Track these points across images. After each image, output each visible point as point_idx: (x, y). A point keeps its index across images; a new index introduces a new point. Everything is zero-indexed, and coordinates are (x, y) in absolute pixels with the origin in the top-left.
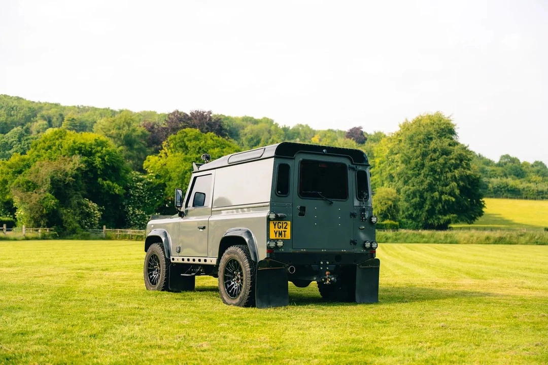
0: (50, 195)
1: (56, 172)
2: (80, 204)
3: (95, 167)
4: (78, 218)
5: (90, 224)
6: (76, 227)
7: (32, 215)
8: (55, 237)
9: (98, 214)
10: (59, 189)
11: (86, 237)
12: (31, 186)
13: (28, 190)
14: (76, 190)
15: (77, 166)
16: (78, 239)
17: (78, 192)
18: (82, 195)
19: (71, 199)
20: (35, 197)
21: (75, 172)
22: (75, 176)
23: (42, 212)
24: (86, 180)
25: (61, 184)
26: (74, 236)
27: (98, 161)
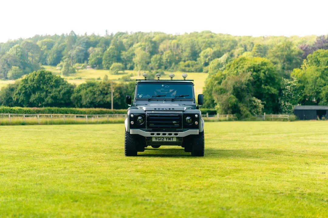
0: (232, 96)
1: (236, 83)
2: (251, 101)
3: (261, 79)
4: (249, 109)
5: (257, 112)
6: (248, 114)
7: (223, 108)
8: (236, 120)
9: (261, 106)
10: (239, 92)
11: (254, 120)
12: (222, 91)
13: (221, 94)
14: (248, 92)
15: (248, 78)
16: (249, 120)
17: (249, 94)
18: (252, 95)
19: (245, 98)
20: (225, 97)
21: (247, 82)
22: (247, 85)
23: (228, 105)
24: (255, 86)
25: (239, 89)
26: (247, 118)
27: (262, 75)
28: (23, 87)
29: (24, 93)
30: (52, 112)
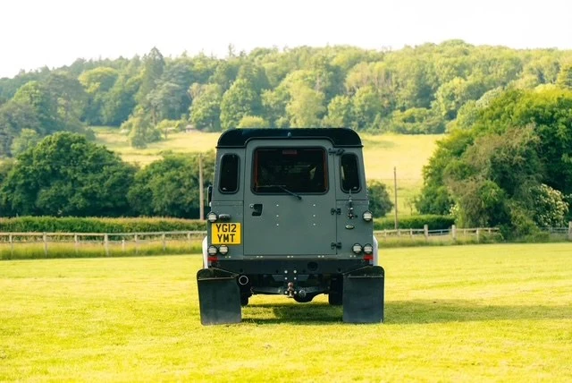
0: (489, 182)
1: (498, 150)
2: (535, 193)
3: (558, 139)
4: (533, 213)
5: (552, 219)
6: (529, 226)
7: (468, 211)
8: (499, 240)
9: (563, 206)
10: (505, 173)
11: (543, 239)
12: (465, 172)
13: (463, 177)
14: (529, 173)
15: (527, 139)
16: (531, 241)
17: (531, 176)
18: (537, 178)
19: (521, 187)
20: (471, 185)
21: (524, 149)
22: (527, 155)
23: (479, 206)
24: (545, 158)
25: (507, 166)
26: (526, 237)
27: (561, 129)
28: (21, 171)
29: (23, 185)
30: (35, 228)
